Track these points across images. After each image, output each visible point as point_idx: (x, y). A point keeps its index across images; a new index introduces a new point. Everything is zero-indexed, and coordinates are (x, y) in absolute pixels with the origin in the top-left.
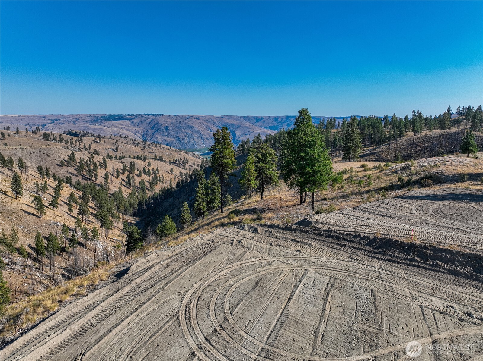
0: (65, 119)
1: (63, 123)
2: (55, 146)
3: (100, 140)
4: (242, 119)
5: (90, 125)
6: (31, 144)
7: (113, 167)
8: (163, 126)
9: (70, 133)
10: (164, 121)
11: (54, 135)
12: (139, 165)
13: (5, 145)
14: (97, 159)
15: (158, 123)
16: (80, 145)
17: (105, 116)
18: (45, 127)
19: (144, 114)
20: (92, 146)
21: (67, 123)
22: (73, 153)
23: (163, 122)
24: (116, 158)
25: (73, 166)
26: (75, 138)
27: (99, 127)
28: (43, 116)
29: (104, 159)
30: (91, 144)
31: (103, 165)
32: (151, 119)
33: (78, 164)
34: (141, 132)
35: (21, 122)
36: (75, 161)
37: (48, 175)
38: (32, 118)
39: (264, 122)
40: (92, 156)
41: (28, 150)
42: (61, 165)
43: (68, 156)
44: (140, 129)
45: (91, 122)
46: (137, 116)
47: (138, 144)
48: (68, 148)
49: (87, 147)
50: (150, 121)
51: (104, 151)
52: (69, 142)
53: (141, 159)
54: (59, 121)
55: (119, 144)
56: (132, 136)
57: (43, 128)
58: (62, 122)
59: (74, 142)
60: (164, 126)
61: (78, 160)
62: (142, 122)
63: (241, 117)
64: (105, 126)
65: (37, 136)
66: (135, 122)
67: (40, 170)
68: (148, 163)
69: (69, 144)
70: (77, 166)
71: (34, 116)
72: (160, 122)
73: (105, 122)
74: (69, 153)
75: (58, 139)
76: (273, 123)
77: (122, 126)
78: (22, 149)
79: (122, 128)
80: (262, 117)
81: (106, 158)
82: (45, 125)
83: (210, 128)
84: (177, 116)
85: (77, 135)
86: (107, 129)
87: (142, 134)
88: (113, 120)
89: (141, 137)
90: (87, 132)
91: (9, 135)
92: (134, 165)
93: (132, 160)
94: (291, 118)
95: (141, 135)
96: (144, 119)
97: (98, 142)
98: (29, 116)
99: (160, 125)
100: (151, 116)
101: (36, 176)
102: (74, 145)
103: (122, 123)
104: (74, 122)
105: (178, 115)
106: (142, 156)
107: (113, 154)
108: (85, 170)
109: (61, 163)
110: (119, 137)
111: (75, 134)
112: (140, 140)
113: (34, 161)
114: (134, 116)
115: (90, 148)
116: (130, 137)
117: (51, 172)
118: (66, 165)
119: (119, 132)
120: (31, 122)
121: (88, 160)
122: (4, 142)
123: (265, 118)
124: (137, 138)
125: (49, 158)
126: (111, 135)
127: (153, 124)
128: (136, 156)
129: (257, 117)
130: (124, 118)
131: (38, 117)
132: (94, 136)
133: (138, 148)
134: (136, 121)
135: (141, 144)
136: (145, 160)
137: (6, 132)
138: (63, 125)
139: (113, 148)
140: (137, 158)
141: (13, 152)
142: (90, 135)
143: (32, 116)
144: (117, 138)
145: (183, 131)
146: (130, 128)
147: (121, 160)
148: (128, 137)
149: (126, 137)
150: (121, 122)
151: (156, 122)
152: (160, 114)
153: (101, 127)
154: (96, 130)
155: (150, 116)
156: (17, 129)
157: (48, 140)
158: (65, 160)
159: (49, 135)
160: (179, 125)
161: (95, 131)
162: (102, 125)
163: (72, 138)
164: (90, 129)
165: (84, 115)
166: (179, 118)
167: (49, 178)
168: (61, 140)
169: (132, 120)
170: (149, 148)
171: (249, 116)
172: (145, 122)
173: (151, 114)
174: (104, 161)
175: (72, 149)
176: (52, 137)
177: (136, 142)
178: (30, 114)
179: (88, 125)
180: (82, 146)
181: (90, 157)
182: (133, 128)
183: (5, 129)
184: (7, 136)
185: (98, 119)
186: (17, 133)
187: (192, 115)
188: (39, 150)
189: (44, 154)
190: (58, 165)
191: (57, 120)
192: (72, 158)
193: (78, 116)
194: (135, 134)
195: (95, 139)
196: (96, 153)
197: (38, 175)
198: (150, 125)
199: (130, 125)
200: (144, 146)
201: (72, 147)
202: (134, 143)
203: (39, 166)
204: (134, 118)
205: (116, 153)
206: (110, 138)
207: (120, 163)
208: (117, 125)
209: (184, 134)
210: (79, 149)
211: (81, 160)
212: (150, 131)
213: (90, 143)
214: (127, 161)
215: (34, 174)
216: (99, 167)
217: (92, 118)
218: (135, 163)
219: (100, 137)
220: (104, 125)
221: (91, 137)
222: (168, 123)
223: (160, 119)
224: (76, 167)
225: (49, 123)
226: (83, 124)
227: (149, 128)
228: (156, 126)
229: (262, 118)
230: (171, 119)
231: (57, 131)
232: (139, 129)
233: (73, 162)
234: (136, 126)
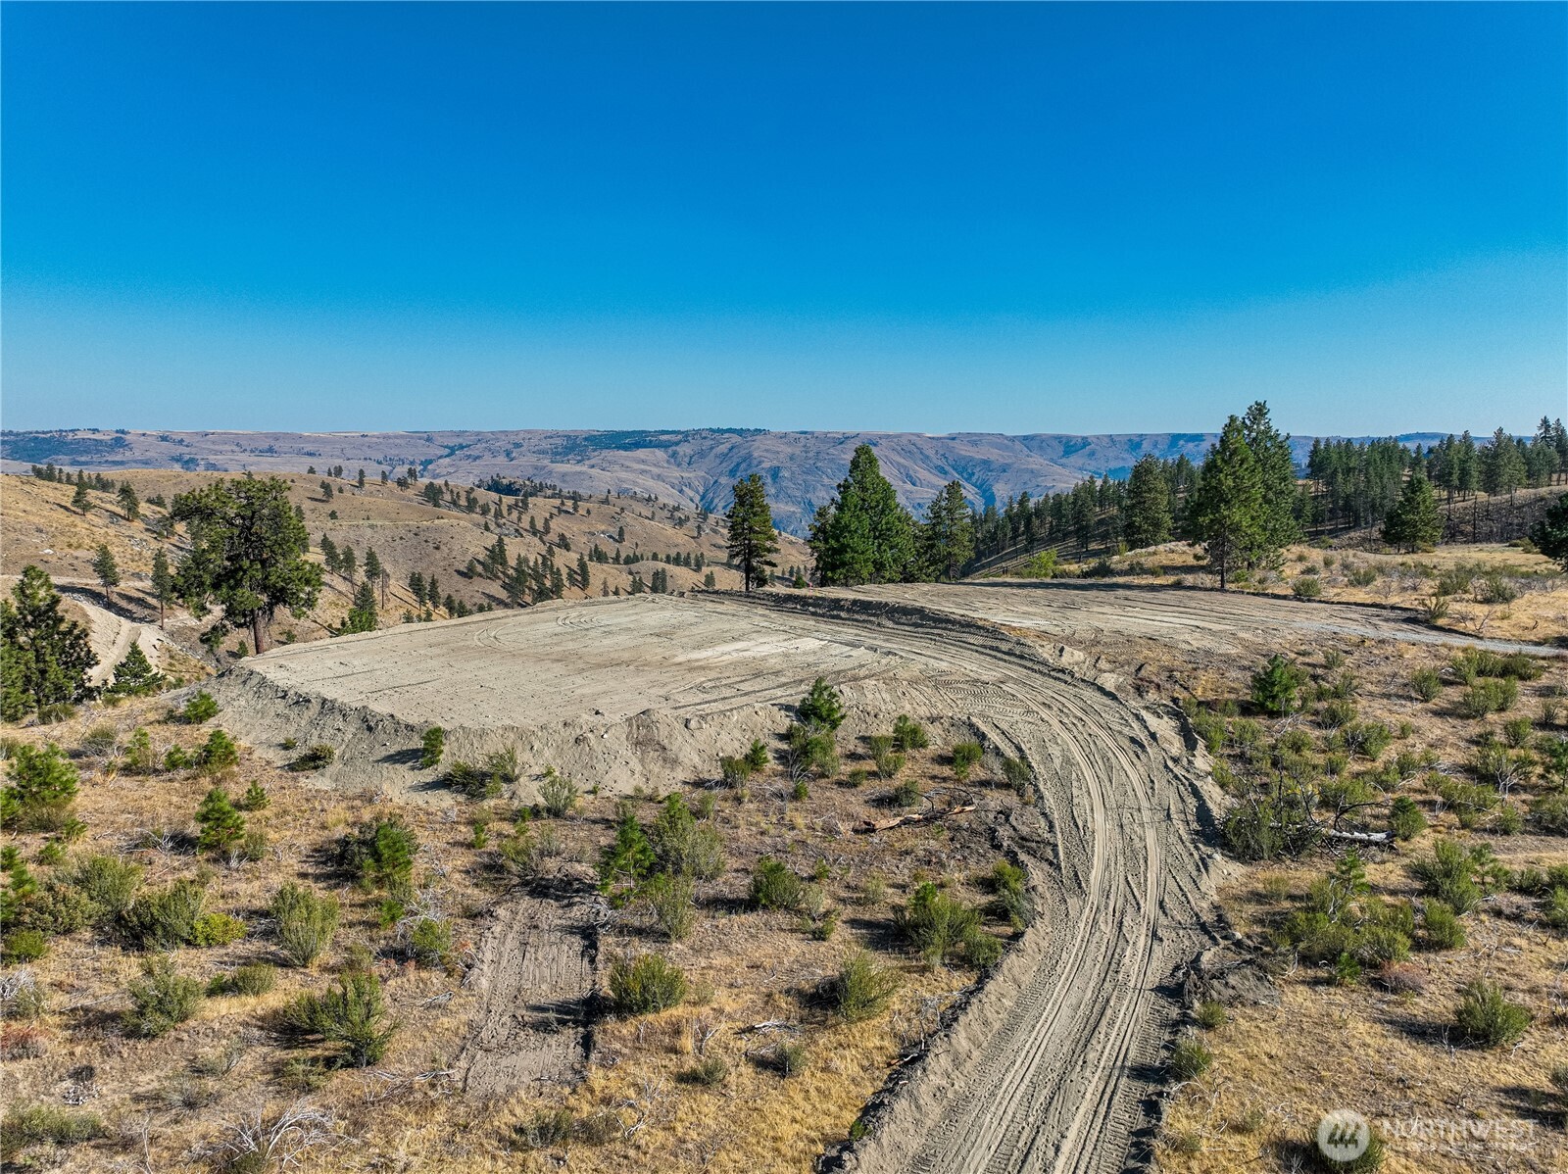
0: (484, 445)
1: (478, 457)
2: (455, 522)
3: (576, 509)
4: (1018, 446)
5: (552, 462)
6: (394, 515)
7: (605, 583)
8: (763, 465)
9: (496, 486)
10: (767, 451)
11: (452, 492)
12: (680, 582)
13: (333, 515)
14: (564, 560)
15: (748, 457)
16: (519, 519)
17: (595, 436)
18: (429, 467)
19: (711, 430)
20: (552, 524)
21: (487, 456)
22: (500, 541)
23: (765, 454)
24: (616, 560)
25: (499, 578)
26: (508, 500)
27: (578, 468)
28: (425, 435)
29: (581, 560)
30: (551, 517)
31: (579, 578)
32: (728, 445)
33: (511, 572)
34: (697, 483)
35: (369, 453)
36: (504, 563)
37: (434, 597)
38: (397, 441)
39: (1092, 454)
40: (550, 551)
41: (387, 532)
42: (468, 574)
43: (486, 549)
44: (696, 475)
45: (557, 454)
46: (687, 436)
47: (681, 523)
48: (487, 528)
49: (540, 525)
50: (726, 451)
51: (585, 539)
52: (493, 511)
53: (687, 564)
54: (467, 452)
55: (628, 518)
56: (668, 496)
57: (424, 470)
58: (476, 453)
59: (505, 513)
60: (766, 465)
61: (513, 562)
62: (702, 454)
63: (1013, 439)
64: (593, 466)
65: (410, 492)
66: (681, 453)
67: (415, 584)
68: (707, 576)
69: (490, 516)
70: (508, 576)
71: (402, 437)
72: (756, 454)
73: (596, 453)
74: (491, 540)
75: (463, 502)
76: (1123, 459)
77: (642, 467)
78: (372, 527)
79: (643, 472)
80: (1084, 438)
81: (586, 558)
82: (430, 462)
83: (911, 472)
84: (809, 436)
85: (515, 493)
86: (599, 476)
87: (701, 490)
88: (618, 448)
89: (697, 498)
90: (541, 484)
91: (341, 491)
92: (664, 580)
93: (660, 565)
94: (1187, 441)
95: (698, 492)
96: (708, 443)
97: (569, 512)
98: (389, 437)
99: (755, 462)
100: (731, 435)
101: (405, 598)
102: (504, 520)
103: (643, 457)
104: (508, 454)
105: (813, 433)
106: (693, 556)
107: (609, 548)
108: (530, 589)
109: (469, 570)
110: (632, 497)
111: (509, 490)
112: (690, 508)
113: (401, 560)
114: (680, 437)
115: (547, 530)
116: (662, 500)
117: (443, 591)
118: (480, 575)
119: (635, 483)
120: (392, 452)
121: (540, 561)
122: (328, 508)
123: (1095, 440)
124: (685, 503)
125: (438, 555)
126: (609, 492)
127: (735, 460)
128: (673, 555)
129: (1069, 438)
130: (651, 441)
131: (412, 437)
132: (559, 495)
133: (681, 532)
134: (685, 449)
135: (692, 520)
136: (698, 569)
137: (335, 482)
138: (478, 462)
139: (611, 529)
140: (677, 561)
141: (352, 536)
142: (549, 492)
143: (396, 437)
144: (623, 502)
145: (826, 481)
146: (665, 473)
147: (632, 566)
148: (656, 498)
149: (649, 499)
150: (641, 453)
151: (743, 452)
152: (756, 430)
153: (584, 469)
154: (567, 478)
155: (726, 435)
156: (361, 473)
157: (436, 505)
158: (478, 561)
159: (440, 491)
160: (812, 462)
161: (564, 481)
162: (587, 462)
163: (500, 500)
164: (550, 472)
165: (537, 431)
166: (813, 441)
167: (436, 607)
168: (471, 505)
169: (674, 448)
170: (715, 532)
171: (1040, 435)
172: (712, 454)
173: (730, 431)
174: (583, 566)
175: (498, 531)
176: (447, 497)
177: (677, 514)
178: (390, 432)
179: (546, 462)
180: (525, 523)
181: (544, 553)
182: (675, 473)
183: (330, 474)
184: (335, 492)
185: (577, 446)
186: (361, 483)
187: (857, 431)
188: (415, 530)
189: (426, 541)
190: (458, 572)
191: (461, 447)
192: (497, 554)
193: (522, 435)
194: (681, 491)
195: (563, 504)
196: (564, 543)
197: (410, 597)
198: (724, 465)
199: (668, 462)
200: (699, 527)
201: (499, 526)
202: (671, 517)
203: (414, 574)
204: (681, 441)
205: (617, 545)
206: (606, 501)
207: (624, 575)
208: (627, 463)
209: (828, 493)
210: (517, 530)
211: (522, 561)
212: (723, 480)
213: (548, 516)
214: (646, 568)
215: (400, 593)
216: (567, 583)
217: (559, 441)
218: (668, 574)
219: (576, 498)
220: (593, 462)
221: (553, 496)
222: (781, 456)
223: (756, 444)
224: (507, 581)
225: (441, 457)
226: (533, 459)
227: (721, 474)
228: (743, 466)
229: (1085, 442)
230: (789, 444)
231: (462, 478)
232: (691, 475)
233: (500, 567)
234: (684, 465)
